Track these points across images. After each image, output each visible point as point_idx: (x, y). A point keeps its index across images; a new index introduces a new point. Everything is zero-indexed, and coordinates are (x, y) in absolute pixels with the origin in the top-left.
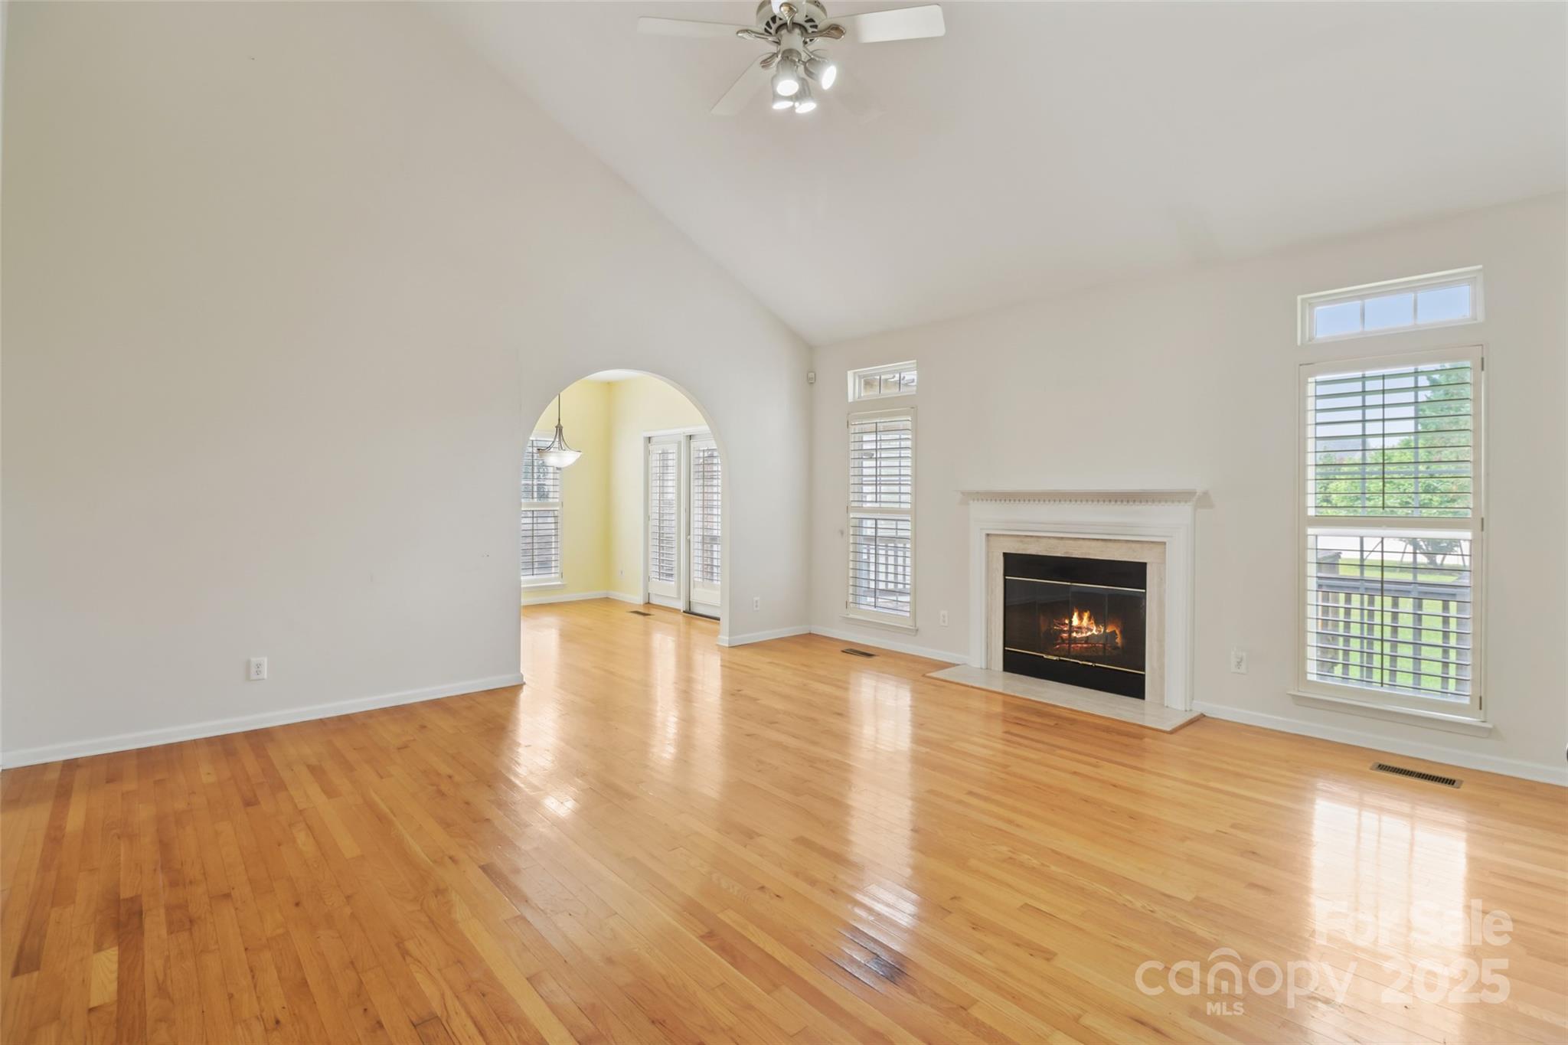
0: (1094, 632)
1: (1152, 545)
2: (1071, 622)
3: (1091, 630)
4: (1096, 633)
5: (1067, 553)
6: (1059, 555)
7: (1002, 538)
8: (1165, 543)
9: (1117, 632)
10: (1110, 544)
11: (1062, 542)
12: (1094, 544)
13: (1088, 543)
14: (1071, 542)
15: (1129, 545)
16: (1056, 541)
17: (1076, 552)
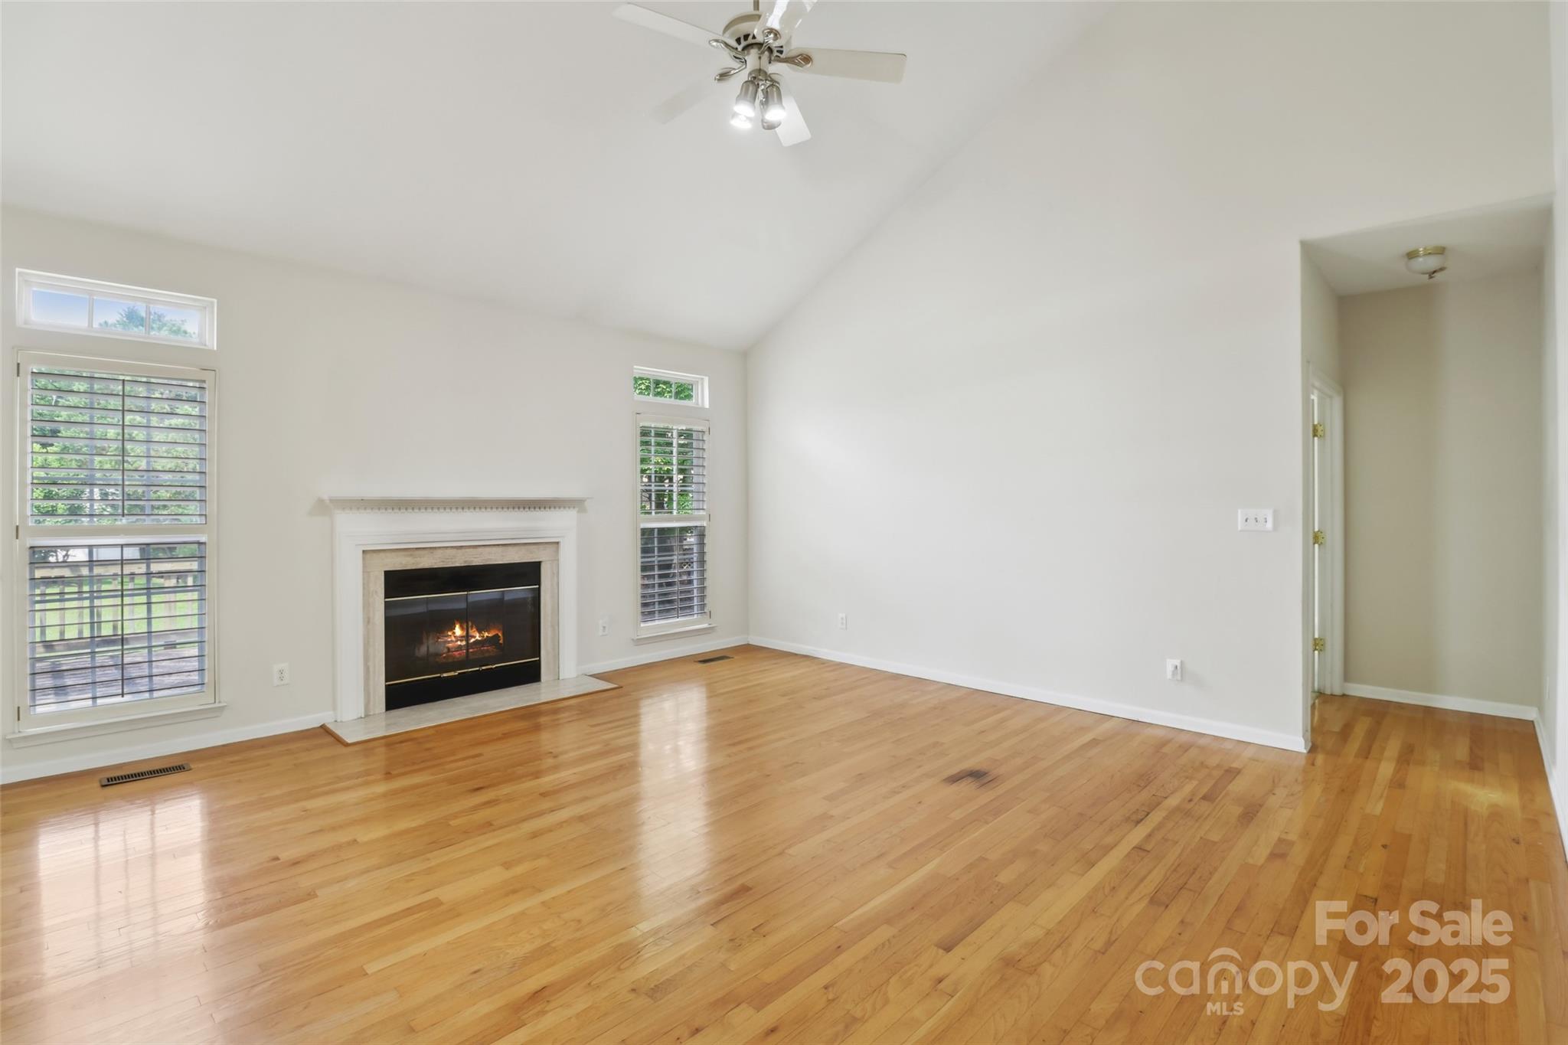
0: (478, 638)
1: (547, 546)
2: (454, 633)
3: (475, 637)
4: (480, 639)
5: (465, 562)
6: (457, 565)
7: (382, 555)
8: (558, 543)
9: (500, 635)
10: (510, 549)
11: (460, 551)
12: (494, 549)
13: (488, 549)
14: (471, 550)
15: (527, 547)
16: (454, 551)
17: (476, 560)
